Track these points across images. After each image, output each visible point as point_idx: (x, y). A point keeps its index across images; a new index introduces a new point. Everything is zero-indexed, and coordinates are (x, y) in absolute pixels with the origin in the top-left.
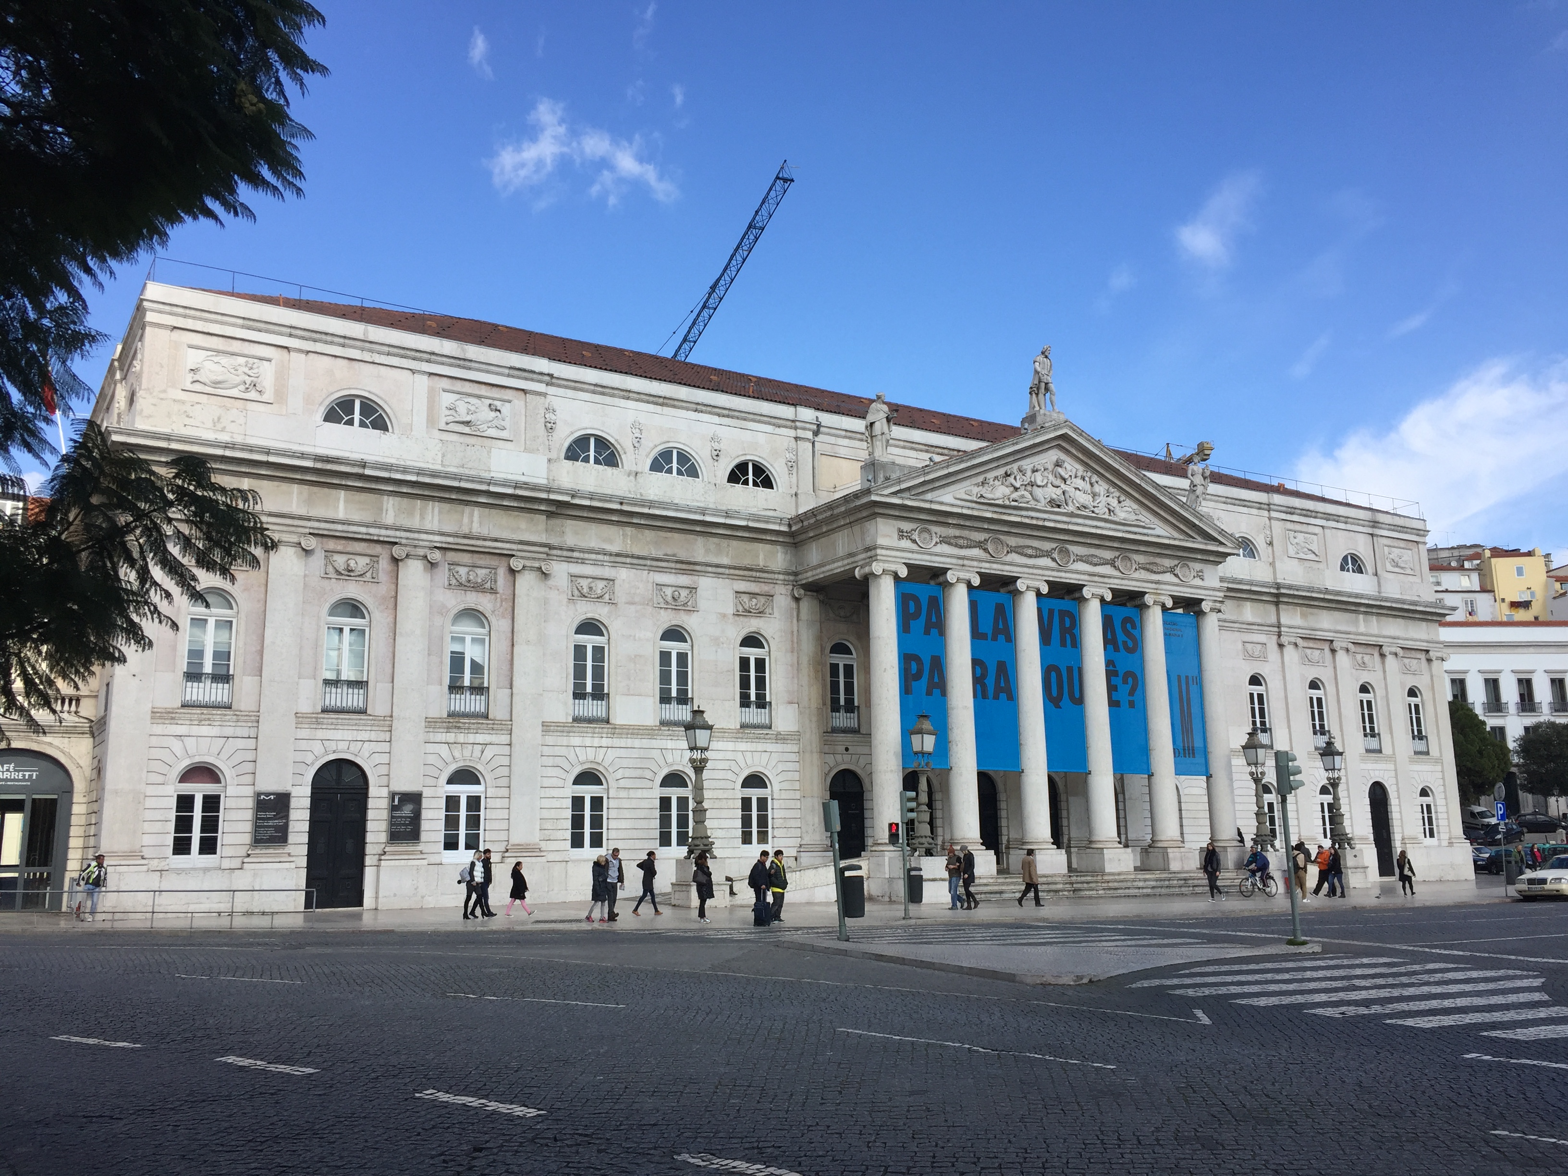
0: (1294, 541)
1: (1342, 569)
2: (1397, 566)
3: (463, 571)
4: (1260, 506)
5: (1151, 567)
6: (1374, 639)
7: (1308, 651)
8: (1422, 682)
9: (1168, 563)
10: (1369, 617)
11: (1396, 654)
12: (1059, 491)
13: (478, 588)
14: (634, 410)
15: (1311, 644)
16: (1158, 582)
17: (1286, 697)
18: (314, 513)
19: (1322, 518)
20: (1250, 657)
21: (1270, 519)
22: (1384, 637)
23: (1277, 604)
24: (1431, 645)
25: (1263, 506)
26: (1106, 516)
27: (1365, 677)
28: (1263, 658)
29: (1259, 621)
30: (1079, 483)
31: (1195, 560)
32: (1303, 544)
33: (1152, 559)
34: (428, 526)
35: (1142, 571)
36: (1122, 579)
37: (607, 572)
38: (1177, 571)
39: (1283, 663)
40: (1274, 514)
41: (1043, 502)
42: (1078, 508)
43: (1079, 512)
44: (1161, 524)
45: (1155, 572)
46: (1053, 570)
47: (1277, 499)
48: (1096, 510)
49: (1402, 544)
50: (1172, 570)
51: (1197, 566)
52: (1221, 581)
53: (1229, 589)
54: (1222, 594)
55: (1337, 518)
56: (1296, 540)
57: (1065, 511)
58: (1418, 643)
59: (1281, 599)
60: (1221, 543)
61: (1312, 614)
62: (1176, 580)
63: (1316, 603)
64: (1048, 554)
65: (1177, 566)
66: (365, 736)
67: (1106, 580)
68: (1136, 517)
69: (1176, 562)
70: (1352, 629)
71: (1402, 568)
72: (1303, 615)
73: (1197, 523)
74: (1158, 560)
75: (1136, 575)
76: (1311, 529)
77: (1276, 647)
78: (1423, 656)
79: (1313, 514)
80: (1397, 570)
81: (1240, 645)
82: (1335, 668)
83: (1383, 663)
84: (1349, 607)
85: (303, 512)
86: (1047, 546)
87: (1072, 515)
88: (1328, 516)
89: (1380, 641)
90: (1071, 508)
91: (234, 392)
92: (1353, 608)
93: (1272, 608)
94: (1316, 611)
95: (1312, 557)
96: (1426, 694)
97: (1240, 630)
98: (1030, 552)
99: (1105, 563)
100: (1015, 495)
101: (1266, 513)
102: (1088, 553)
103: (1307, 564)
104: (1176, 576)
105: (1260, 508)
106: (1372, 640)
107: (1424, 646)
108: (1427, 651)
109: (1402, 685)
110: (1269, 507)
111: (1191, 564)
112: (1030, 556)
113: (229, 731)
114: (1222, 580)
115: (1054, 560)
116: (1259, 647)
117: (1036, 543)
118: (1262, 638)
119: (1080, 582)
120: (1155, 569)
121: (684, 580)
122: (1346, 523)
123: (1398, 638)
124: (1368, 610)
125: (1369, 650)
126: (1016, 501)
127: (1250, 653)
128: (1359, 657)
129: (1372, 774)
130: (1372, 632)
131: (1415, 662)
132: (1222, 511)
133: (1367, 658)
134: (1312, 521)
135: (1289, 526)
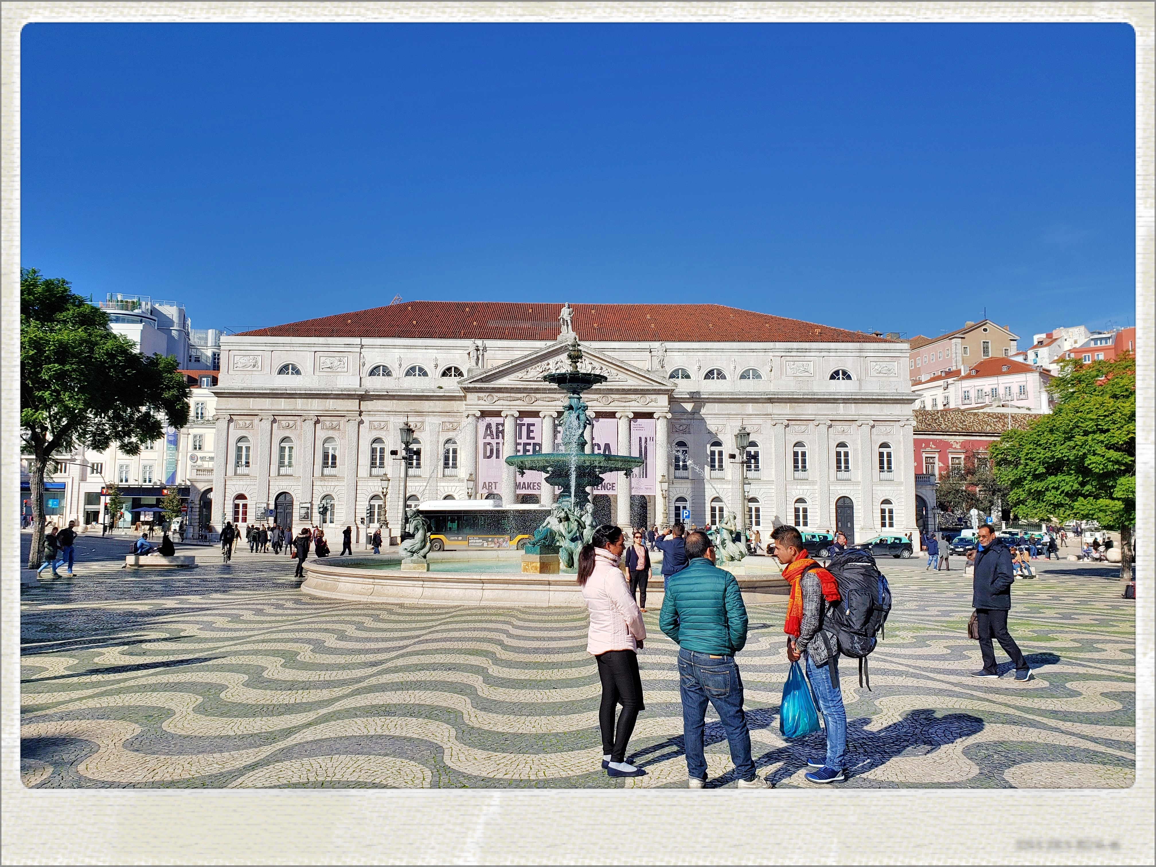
1: (832, 377)
2: (880, 373)
3: (328, 423)
5: (622, 400)
6: (852, 417)
7: (796, 427)
8: (892, 439)
9: (633, 397)
10: (846, 405)
11: (868, 424)
13: (333, 429)
14: (397, 353)
15: (797, 423)
16: (626, 407)
18: (273, 408)
19: (815, 352)
21: (773, 356)
22: (860, 415)
23: (771, 403)
24: (902, 417)
25: (767, 350)
27: (842, 438)
31: (652, 394)
32: (799, 368)
33: (623, 396)
34: (313, 408)
35: (619, 402)
36: (603, 406)
37: (385, 418)
38: (640, 400)
40: (775, 354)
44: (632, 379)
45: (624, 402)
46: (560, 406)
47: (779, 345)
49: (887, 359)
50: (635, 400)
51: (653, 397)
54: (667, 408)
55: (829, 350)
56: (793, 366)
58: (890, 417)
60: (664, 385)
61: (798, 406)
62: (636, 404)
64: (558, 399)
65: (639, 398)
66: (291, 484)
67: (592, 408)
68: (614, 377)
69: (638, 396)
70: (831, 412)
71: (885, 374)
72: (790, 408)
74: (629, 396)
75: (613, 404)
77: (769, 426)
78: (895, 424)
79: (808, 350)
80: (880, 375)
82: (815, 435)
83: (857, 430)
84: (829, 401)
85: (270, 408)
86: (558, 396)
88: (821, 350)
89: (856, 418)
91: (249, 369)
92: (833, 401)
95: (806, 374)
96: (897, 446)
98: (547, 399)
99: (593, 400)
100: (540, 375)
101: (771, 354)
103: (800, 379)
104: (637, 402)
105: (765, 352)
106: (850, 418)
107: (895, 418)
108: (898, 421)
109: (873, 442)
110: (773, 350)
111: (649, 396)
112: (549, 401)
113: (248, 483)
115: (562, 401)
117: (553, 395)
118: (760, 422)
120: (624, 400)
121: (419, 419)
122: (836, 352)
123: (872, 415)
125: (848, 423)
128: (838, 428)
129: (840, 492)
130: (850, 413)
131: (888, 428)
132: (735, 356)
133: (846, 428)
134: (807, 354)
135: (788, 358)
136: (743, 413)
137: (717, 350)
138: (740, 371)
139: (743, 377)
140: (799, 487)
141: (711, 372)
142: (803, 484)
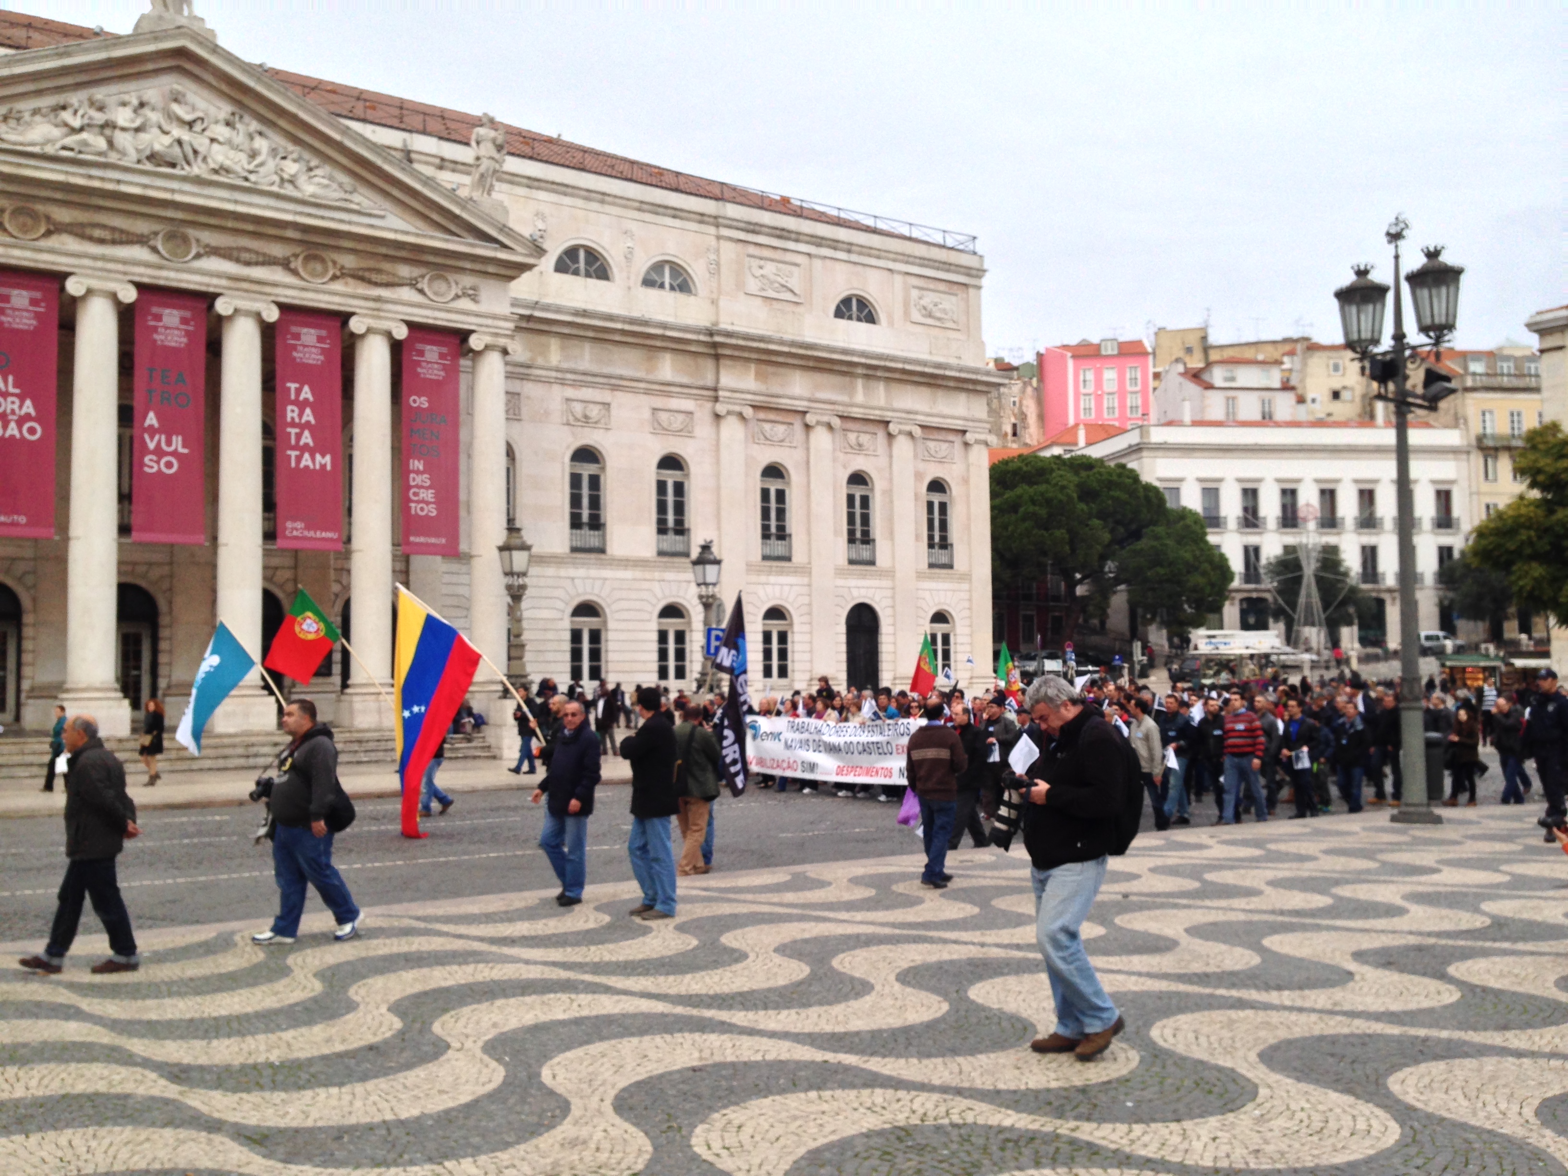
0: (759, 272)
1: (839, 313)
2: (930, 315)
4: (702, 218)
5: (367, 275)
6: (877, 412)
7: (767, 427)
8: (950, 474)
9: (405, 271)
10: (873, 384)
11: (910, 434)
12: (167, 140)
15: (772, 416)
16: (378, 299)
17: (718, 488)
19: (807, 243)
20: (660, 429)
21: (719, 238)
22: (894, 410)
23: (717, 357)
24: (971, 424)
25: (706, 219)
26: (275, 189)
27: (859, 463)
28: (686, 432)
29: (685, 380)
30: (221, 132)
31: (462, 270)
32: (772, 277)
33: (371, 263)
35: (350, 280)
36: (303, 289)
38: (424, 284)
39: (718, 440)
40: (725, 232)
41: (133, 155)
42: (216, 171)
43: (215, 178)
44: (398, 210)
45: (377, 284)
46: (147, 265)
47: (732, 211)
48: (252, 177)
49: (942, 287)
50: (412, 284)
51: (468, 281)
52: (513, 305)
53: (522, 317)
54: (511, 325)
55: (834, 244)
56: (761, 272)
57: (183, 173)
58: (949, 421)
59: (721, 351)
60: (504, 246)
61: (774, 374)
62: (417, 298)
63: (781, 359)
64: (141, 240)
65: (423, 277)
67: (268, 289)
68: (343, 195)
69: (423, 270)
70: (843, 398)
71: (939, 319)
72: (759, 376)
73: (457, 211)
74: (386, 266)
75: (337, 286)
76: (789, 257)
77: (707, 418)
78: (957, 439)
79: (798, 237)
80: (929, 321)
81: (647, 414)
82: (808, 449)
83: (890, 445)
84: (836, 367)
86: (141, 227)
87: (198, 181)
88: (818, 241)
89: (888, 415)
90: (197, 169)
92: (844, 369)
93: (710, 364)
94: (782, 370)
95: (788, 296)
96: (956, 489)
97: (647, 392)
98: (97, 233)
99: (269, 261)
100: (70, 140)
101: (712, 230)
102: (234, 245)
103: (776, 305)
104: (421, 291)
105: (701, 222)
106: (875, 414)
107: (959, 424)
108: (964, 432)
109: (918, 476)
110: (716, 221)
111: (452, 277)
112: (101, 241)
114: (515, 303)
115: (155, 250)
116: (681, 417)
117: (118, 222)
118: (688, 404)
119: (211, 290)
120: (374, 277)
122: (849, 251)
123: (916, 413)
124: (870, 372)
125: (870, 428)
126: (72, 150)
127: (665, 425)
128: (852, 437)
129: (855, 593)
130: (875, 403)
131: (945, 446)
132: (633, 221)
133: (865, 439)
134: (791, 245)
135: (752, 250)
136: (651, 377)
137: (589, 194)
138: (642, 265)
139: (648, 282)
140: (773, 579)
141: (571, 253)
142: (781, 572)
